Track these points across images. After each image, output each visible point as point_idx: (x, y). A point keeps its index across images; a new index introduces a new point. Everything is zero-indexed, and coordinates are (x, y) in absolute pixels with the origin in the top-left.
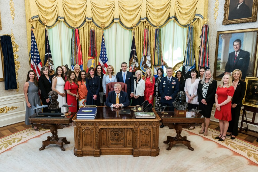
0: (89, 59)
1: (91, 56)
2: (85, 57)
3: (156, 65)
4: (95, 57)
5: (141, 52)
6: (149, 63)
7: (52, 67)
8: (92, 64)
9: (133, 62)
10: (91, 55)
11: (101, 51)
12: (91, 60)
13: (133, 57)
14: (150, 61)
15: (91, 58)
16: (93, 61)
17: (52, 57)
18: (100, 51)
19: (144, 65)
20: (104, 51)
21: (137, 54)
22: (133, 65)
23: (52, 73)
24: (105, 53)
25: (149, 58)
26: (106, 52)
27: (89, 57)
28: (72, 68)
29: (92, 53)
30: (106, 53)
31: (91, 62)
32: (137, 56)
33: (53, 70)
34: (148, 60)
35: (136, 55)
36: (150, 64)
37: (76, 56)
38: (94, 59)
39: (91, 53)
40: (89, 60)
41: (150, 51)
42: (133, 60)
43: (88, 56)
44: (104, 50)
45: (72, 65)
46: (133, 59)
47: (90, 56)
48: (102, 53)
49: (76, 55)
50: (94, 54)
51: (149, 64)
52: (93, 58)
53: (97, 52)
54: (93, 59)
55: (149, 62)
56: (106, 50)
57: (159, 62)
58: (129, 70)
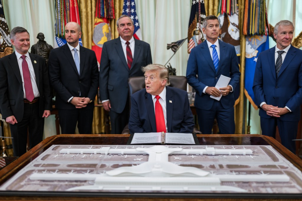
0: (96, 24)
1: (100, 17)
2: (87, 19)
3: (252, 34)
4: (111, 20)
5: (216, 8)
6: (235, 30)
7: (5, 37)
8: (102, 36)
9: (198, 29)
10: (101, 13)
11: (125, 7)
12: (102, 26)
13: (196, 18)
14: (237, 26)
15: (100, 20)
16: (105, 28)
17: (3, 14)
18: (122, 7)
19: (223, 35)
20: (131, 7)
21: (206, 12)
22: (197, 37)
23: (5, 53)
24: (133, 11)
25: (234, 19)
26: (134, 7)
27: (96, 20)
28: (58, 43)
29: (103, 9)
30: (135, 10)
31: (102, 30)
32: (205, 14)
33: (8, 46)
34: (233, 24)
35: (203, 12)
36: (238, 33)
37: (65, 16)
38: (107, 22)
39: (101, 9)
40: (96, 26)
41: (237, 3)
42: (198, 24)
43: (95, 18)
44: (131, 3)
45: (57, 35)
46: (198, 22)
47: (98, 18)
48: (127, 10)
49: (64, 12)
50: (108, 11)
51: (234, 33)
52: (105, 20)
53: (114, 8)
54: (106, 24)
55: (235, 28)
56: (135, 3)
57: (261, 26)
58: (188, 47)
